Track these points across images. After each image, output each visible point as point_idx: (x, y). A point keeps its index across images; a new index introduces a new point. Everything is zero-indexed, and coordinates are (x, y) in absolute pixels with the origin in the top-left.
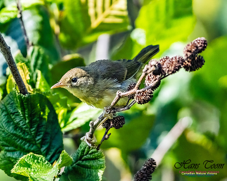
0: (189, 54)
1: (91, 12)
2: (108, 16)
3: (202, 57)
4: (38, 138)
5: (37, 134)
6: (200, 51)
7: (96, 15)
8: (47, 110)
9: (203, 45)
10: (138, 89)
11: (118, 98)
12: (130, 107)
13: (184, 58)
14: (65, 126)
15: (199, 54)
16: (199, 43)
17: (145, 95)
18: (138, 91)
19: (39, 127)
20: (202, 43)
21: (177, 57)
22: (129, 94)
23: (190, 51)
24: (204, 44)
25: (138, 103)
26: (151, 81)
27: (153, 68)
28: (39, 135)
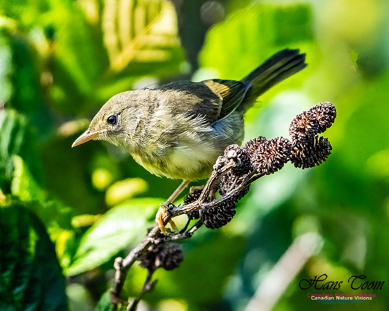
0: (300, 135)
1: (110, 40)
2: (144, 48)
3: (327, 140)
4: (18, 290)
5: (15, 283)
6: (323, 129)
7: (120, 47)
8: (33, 237)
9: (328, 117)
10: (205, 201)
11: (167, 216)
12: (193, 233)
13: (292, 142)
14: (72, 263)
15: (320, 135)
16: (320, 112)
17: (219, 212)
18: (206, 204)
19: (18, 269)
20: (325, 113)
21: (279, 141)
22: (188, 210)
23: (303, 130)
24: (330, 114)
25: (207, 226)
26: (230, 184)
27: (232, 163)
28: (19, 285)
